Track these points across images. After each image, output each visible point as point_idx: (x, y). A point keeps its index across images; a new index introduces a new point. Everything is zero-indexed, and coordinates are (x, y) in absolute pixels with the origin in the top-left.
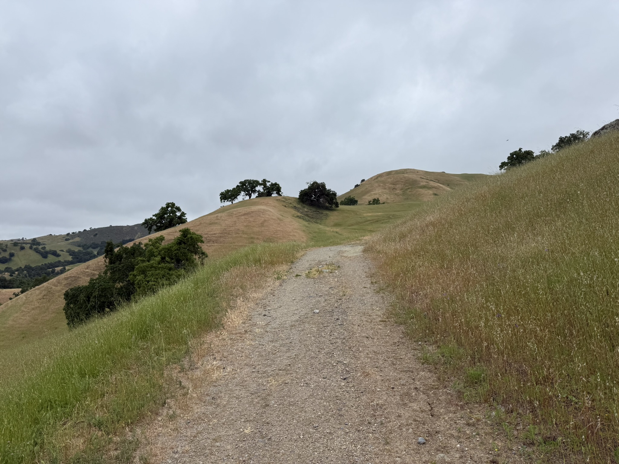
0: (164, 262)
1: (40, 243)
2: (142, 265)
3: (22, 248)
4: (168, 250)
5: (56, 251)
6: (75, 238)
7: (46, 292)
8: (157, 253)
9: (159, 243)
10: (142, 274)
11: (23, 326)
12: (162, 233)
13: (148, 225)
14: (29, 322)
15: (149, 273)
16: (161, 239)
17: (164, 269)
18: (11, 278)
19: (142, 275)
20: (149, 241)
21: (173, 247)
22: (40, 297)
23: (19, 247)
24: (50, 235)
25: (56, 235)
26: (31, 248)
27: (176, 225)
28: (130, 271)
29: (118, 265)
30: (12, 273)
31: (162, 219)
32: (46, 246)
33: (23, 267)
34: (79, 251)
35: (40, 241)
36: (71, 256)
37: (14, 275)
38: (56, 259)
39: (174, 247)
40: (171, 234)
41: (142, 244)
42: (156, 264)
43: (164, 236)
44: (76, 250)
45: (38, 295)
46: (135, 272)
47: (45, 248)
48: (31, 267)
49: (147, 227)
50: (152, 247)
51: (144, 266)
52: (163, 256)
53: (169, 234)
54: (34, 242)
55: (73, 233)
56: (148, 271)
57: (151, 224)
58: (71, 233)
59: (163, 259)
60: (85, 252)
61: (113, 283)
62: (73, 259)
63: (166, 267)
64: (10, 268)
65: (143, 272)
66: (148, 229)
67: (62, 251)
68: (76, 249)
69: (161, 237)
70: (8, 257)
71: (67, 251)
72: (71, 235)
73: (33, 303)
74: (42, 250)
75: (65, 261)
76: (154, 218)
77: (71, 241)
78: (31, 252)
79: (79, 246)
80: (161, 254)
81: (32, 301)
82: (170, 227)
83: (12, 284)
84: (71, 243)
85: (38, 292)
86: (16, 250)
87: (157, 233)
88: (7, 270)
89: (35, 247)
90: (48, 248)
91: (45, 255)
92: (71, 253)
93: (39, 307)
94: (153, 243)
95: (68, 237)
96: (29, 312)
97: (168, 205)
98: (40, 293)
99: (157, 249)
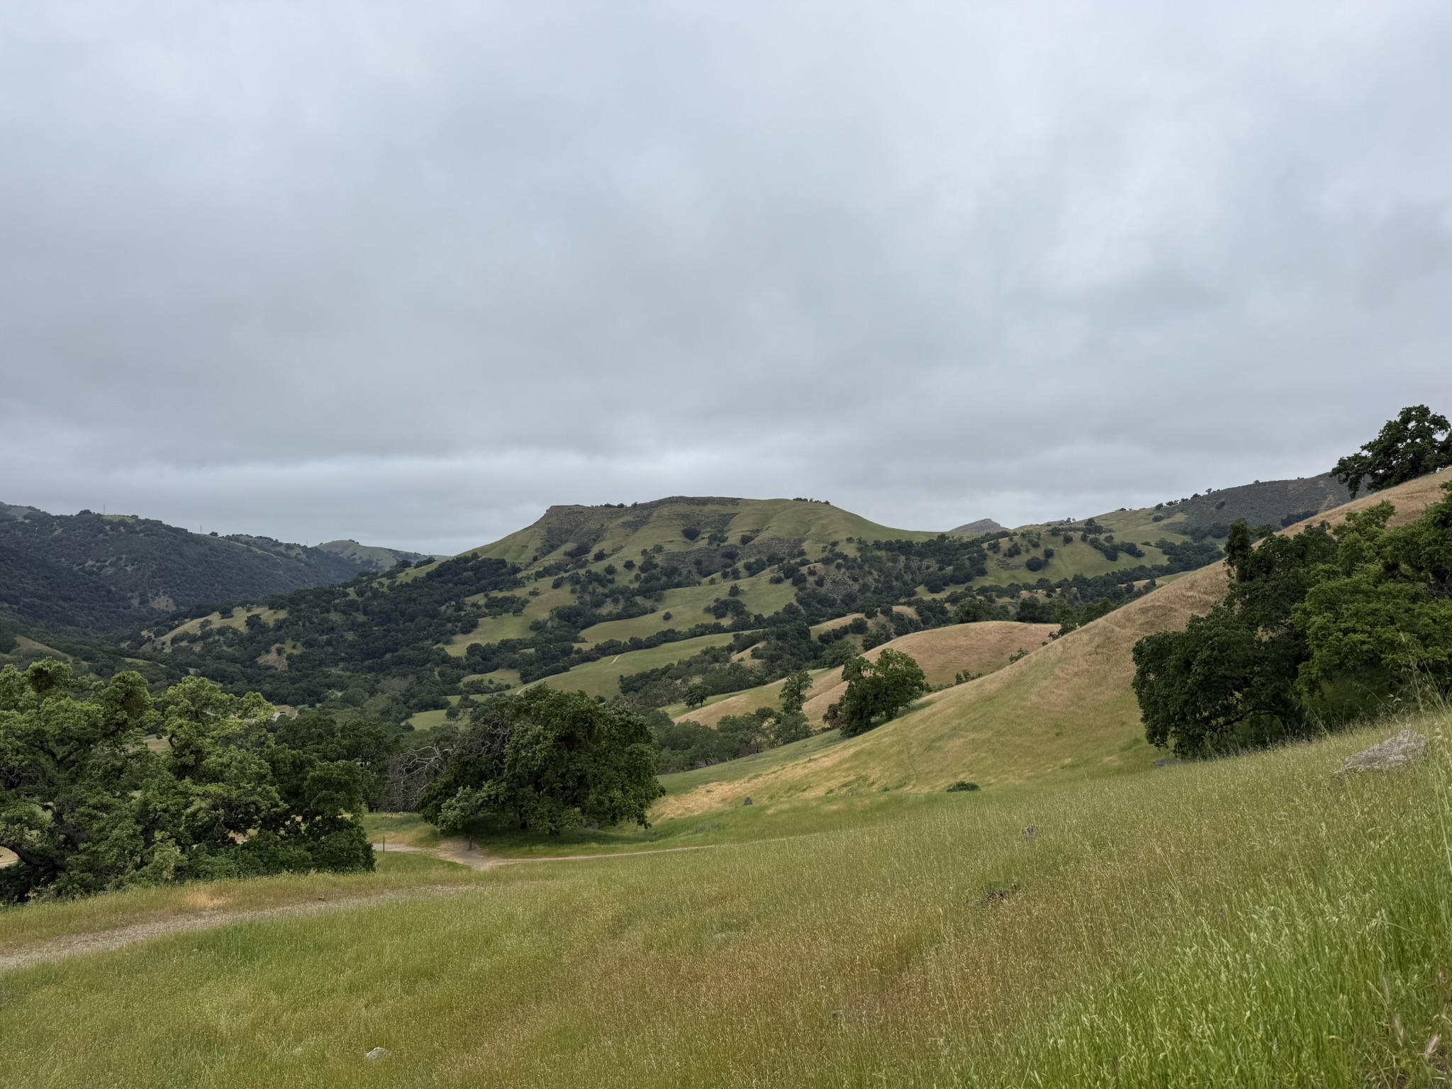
0: (1394, 577)
1: (1100, 528)
2: (1327, 585)
3: (1068, 540)
4: (1407, 543)
5: (1133, 546)
6: (1174, 514)
7: (1102, 639)
8: (1372, 553)
9: (1377, 525)
10: (1327, 609)
11: (1057, 709)
12: (1389, 495)
13: (1348, 475)
14: (1069, 703)
15: (1347, 609)
16: (1384, 512)
17: (1394, 597)
18: (1051, 599)
19: (1326, 614)
20: (1349, 520)
21: (1420, 534)
22: (1089, 649)
23: (1062, 538)
24: (1123, 509)
25: (1134, 509)
26: (1084, 539)
27: (1434, 470)
28: (1293, 601)
29: (1261, 584)
30: (1050, 591)
31: (1388, 455)
32: (1113, 534)
33: (1070, 579)
34: (1184, 543)
35: (1103, 524)
36: (1167, 557)
37: (1054, 595)
38: (1134, 563)
39: (1426, 535)
40: (1417, 497)
41: (1329, 527)
42: (1369, 583)
43: (1392, 504)
44: (1178, 543)
45: (1087, 645)
46: (1307, 604)
47: (1111, 538)
48: (1085, 579)
49: (1345, 480)
50: (1356, 534)
51: (1332, 589)
52: (1389, 560)
53: (1410, 497)
54: (1091, 526)
55: (1170, 504)
56: (1345, 602)
57: (1356, 473)
58: (1165, 505)
59: (1391, 568)
60: (1197, 547)
61: (1249, 629)
62: (1171, 562)
63: (1399, 592)
64: (1047, 580)
65: (1331, 604)
66: (1350, 486)
67: (1147, 544)
68: (1178, 540)
69: (1382, 505)
70: (1042, 558)
71: (1158, 546)
72: (1166, 509)
73: (1076, 661)
74: (1106, 544)
75: (1155, 568)
76: (1365, 453)
77: (1165, 522)
78: (1085, 548)
79: (1184, 533)
80: (1385, 555)
81: (1074, 658)
82: (1415, 477)
83: (1048, 614)
84: (1166, 525)
85: (1085, 637)
86: (1055, 544)
87: (1375, 494)
88: (1042, 584)
89: (1091, 536)
90: (1117, 540)
91: (1111, 554)
92: (1166, 548)
93: (1088, 671)
94: (1359, 525)
95: (1160, 512)
96: (1068, 681)
97: (1407, 415)
98: (1091, 641)
99: (1371, 539)
